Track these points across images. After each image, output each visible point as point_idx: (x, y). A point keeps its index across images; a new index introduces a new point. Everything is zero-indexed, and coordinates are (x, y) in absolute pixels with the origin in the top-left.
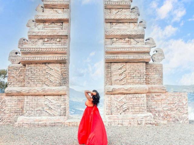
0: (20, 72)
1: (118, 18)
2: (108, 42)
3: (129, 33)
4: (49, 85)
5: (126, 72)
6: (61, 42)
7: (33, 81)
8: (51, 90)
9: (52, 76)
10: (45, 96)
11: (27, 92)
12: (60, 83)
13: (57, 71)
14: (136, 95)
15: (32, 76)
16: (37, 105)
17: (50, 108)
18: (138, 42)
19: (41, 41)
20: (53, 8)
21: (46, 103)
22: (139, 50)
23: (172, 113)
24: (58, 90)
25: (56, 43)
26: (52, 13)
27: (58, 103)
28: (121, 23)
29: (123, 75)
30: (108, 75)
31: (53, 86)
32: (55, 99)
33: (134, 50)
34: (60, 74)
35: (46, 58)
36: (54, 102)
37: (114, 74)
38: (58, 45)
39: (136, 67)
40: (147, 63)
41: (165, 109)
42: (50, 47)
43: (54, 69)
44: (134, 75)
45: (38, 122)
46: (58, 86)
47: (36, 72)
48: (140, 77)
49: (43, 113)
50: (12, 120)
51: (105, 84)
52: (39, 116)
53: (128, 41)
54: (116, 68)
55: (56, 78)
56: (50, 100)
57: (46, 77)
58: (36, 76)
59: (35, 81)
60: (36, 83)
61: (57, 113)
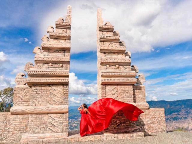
0: (25, 92)
1: (110, 49)
2: (102, 68)
3: (119, 61)
4: (52, 104)
5: (118, 92)
6: (63, 67)
7: (37, 100)
8: (54, 109)
9: (56, 96)
10: (49, 115)
11: (32, 110)
12: (62, 102)
13: (59, 91)
15: (37, 96)
16: (41, 123)
17: (53, 126)
18: (126, 68)
19: (46, 65)
20: (57, 39)
21: (49, 120)
22: (127, 75)
23: (154, 125)
24: (61, 109)
25: (59, 68)
26: (56, 43)
27: (61, 120)
28: (112, 53)
29: (116, 95)
30: (104, 95)
31: (57, 105)
32: (58, 117)
33: (124, 74)
34: (63, 94)
35: (50, 80)
36: (57, 119)
37: (108, 94)
38: (61, 70)
39: (126, 88)
40: (133, 85)
41: (149, 122)
42: (54, 70)
43: (57, 89)
44: (124, 95)
45: (42, 139)
46: (60, 105)
47: (41, 92)
48: (128, 97)
49: (47, 130)
50: (15, 138)
52: (43, 133)
53: (119, 67)
54: (110, 89)
55: (59, 98)
56: (53, 118)
57: (50, 96)
58: (41, 96)
59: (40, 100)
60: (41, 102)
61: (60, 130)
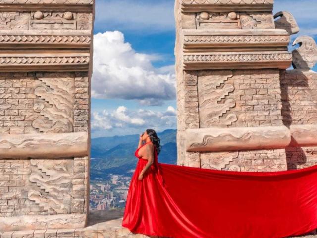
2: (188, 22)
4: (41, 130)
5: (235, 93)
6: (74, 22)
8: (48, 143)
9: (52, 105)
10: (31, 160)
12: (70, 124)
13: (63, 91)
14: (260, 152)
16: (9, 184)
17: (44, 194)
18: (259, 22)
19: (26, 17)
21: (32, 178)
22: (262, 40)
24: (65, 143)
25: (62, 24)
27: (66, 178)
29: (228, 101)
30: (192, 102)
31: (54, 132)
32: (58, 167)
33: (252, 40)
34: (72, 101)
35: (36, 60)
36: (55, 175)
38: (67, 29)
39: (258, 81)
40: (282, 72)
42: (49, 32)
43: (57, 87)
44: (254, 102)
45: (11, 233)
46: (65, 132)
47: (10, 95)
48: (267, 107)
49: (25, 206)
51: (185, 126)
52: (14, 214)
53: (236, 19)
54: (210, 85)
55: (61, 111)
56: (44, 170)
57: (35, 107)
58: (9, 106)
59: (8, 118)
60: (9, 124)
61: (63, 206)
